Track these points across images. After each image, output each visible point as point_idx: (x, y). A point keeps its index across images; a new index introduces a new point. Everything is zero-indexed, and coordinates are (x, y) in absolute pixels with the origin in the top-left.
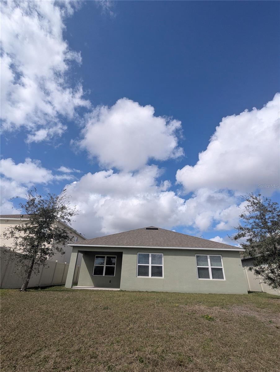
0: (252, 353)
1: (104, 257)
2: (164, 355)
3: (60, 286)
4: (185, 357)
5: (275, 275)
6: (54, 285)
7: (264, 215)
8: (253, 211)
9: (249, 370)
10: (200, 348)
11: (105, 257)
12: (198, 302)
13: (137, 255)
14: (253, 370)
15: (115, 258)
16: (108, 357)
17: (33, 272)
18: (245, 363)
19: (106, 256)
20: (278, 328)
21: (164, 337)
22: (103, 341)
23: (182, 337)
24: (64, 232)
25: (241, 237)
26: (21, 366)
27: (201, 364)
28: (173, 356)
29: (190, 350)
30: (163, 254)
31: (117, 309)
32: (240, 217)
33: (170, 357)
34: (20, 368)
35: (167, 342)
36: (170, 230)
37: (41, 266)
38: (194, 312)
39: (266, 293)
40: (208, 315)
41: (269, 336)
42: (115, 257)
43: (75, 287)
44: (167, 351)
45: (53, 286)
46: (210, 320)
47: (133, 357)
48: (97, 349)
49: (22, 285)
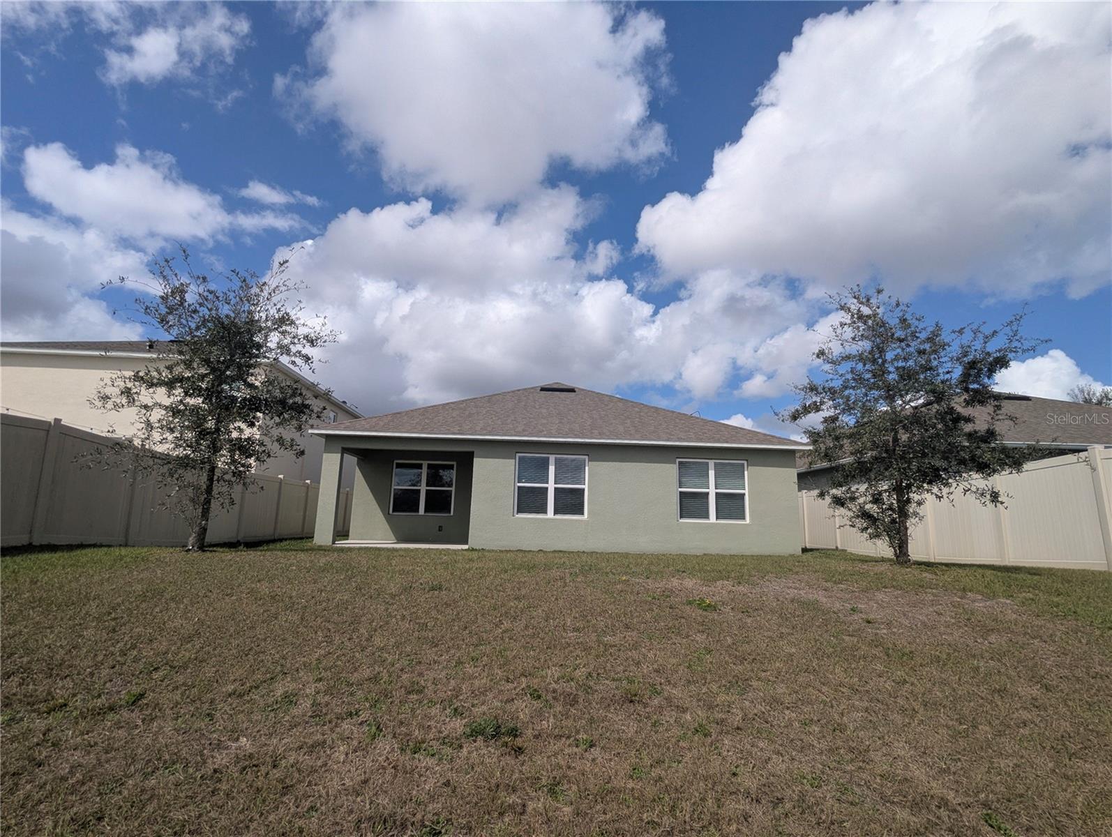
0: (804, 672)
1: (420, 467)
2: (592, 684)
3: (299, 541)
4: (644, 685)
5: (882, 508)
6: (281, 537)
7: (882, 351)
8: (853, 339)
9: (793, 705)
10: (681, 668)
11: (422, 464)
12: (678, 571)
13: (514, 460)
14: (802, 705)
15: (451, 467)
16: (450, 690)
17: (214, 505)
18: (784, 693)
19: (425, 464)
20: (869, 622)
21: (591, 648)
22: (436, 658)
23: (635, 646)
24: (295, 393)
25: (810, 412)
26: (227, 713)
27: (681, 698)
28: (614, 685)
29: (657, 671)
30: (586, 457)
31: (466, 589)
32: (815, 356)
33: (605, 686)
34: (226, 717)
35: (598, 656)
36: (609, 394)
37: (238, 488)
38: (667, 594)
39: (846, 550)
40: (702, 600)
41: (847, 638)
42: (453, 465)
43: (341, 543)
44: (598, 674)
45: (281, 540)
46: (706, 610)
47: (515, 689)
48: (421, 675)
49: (190, 536)
